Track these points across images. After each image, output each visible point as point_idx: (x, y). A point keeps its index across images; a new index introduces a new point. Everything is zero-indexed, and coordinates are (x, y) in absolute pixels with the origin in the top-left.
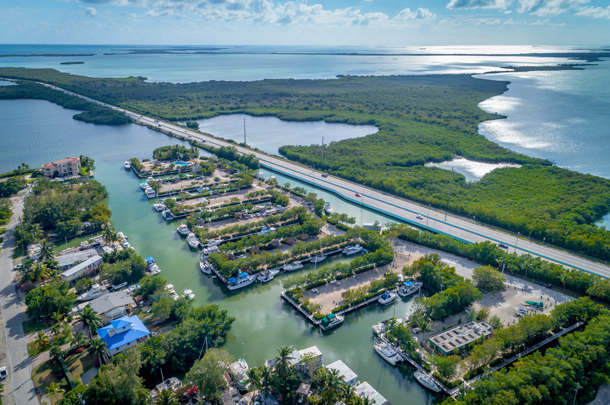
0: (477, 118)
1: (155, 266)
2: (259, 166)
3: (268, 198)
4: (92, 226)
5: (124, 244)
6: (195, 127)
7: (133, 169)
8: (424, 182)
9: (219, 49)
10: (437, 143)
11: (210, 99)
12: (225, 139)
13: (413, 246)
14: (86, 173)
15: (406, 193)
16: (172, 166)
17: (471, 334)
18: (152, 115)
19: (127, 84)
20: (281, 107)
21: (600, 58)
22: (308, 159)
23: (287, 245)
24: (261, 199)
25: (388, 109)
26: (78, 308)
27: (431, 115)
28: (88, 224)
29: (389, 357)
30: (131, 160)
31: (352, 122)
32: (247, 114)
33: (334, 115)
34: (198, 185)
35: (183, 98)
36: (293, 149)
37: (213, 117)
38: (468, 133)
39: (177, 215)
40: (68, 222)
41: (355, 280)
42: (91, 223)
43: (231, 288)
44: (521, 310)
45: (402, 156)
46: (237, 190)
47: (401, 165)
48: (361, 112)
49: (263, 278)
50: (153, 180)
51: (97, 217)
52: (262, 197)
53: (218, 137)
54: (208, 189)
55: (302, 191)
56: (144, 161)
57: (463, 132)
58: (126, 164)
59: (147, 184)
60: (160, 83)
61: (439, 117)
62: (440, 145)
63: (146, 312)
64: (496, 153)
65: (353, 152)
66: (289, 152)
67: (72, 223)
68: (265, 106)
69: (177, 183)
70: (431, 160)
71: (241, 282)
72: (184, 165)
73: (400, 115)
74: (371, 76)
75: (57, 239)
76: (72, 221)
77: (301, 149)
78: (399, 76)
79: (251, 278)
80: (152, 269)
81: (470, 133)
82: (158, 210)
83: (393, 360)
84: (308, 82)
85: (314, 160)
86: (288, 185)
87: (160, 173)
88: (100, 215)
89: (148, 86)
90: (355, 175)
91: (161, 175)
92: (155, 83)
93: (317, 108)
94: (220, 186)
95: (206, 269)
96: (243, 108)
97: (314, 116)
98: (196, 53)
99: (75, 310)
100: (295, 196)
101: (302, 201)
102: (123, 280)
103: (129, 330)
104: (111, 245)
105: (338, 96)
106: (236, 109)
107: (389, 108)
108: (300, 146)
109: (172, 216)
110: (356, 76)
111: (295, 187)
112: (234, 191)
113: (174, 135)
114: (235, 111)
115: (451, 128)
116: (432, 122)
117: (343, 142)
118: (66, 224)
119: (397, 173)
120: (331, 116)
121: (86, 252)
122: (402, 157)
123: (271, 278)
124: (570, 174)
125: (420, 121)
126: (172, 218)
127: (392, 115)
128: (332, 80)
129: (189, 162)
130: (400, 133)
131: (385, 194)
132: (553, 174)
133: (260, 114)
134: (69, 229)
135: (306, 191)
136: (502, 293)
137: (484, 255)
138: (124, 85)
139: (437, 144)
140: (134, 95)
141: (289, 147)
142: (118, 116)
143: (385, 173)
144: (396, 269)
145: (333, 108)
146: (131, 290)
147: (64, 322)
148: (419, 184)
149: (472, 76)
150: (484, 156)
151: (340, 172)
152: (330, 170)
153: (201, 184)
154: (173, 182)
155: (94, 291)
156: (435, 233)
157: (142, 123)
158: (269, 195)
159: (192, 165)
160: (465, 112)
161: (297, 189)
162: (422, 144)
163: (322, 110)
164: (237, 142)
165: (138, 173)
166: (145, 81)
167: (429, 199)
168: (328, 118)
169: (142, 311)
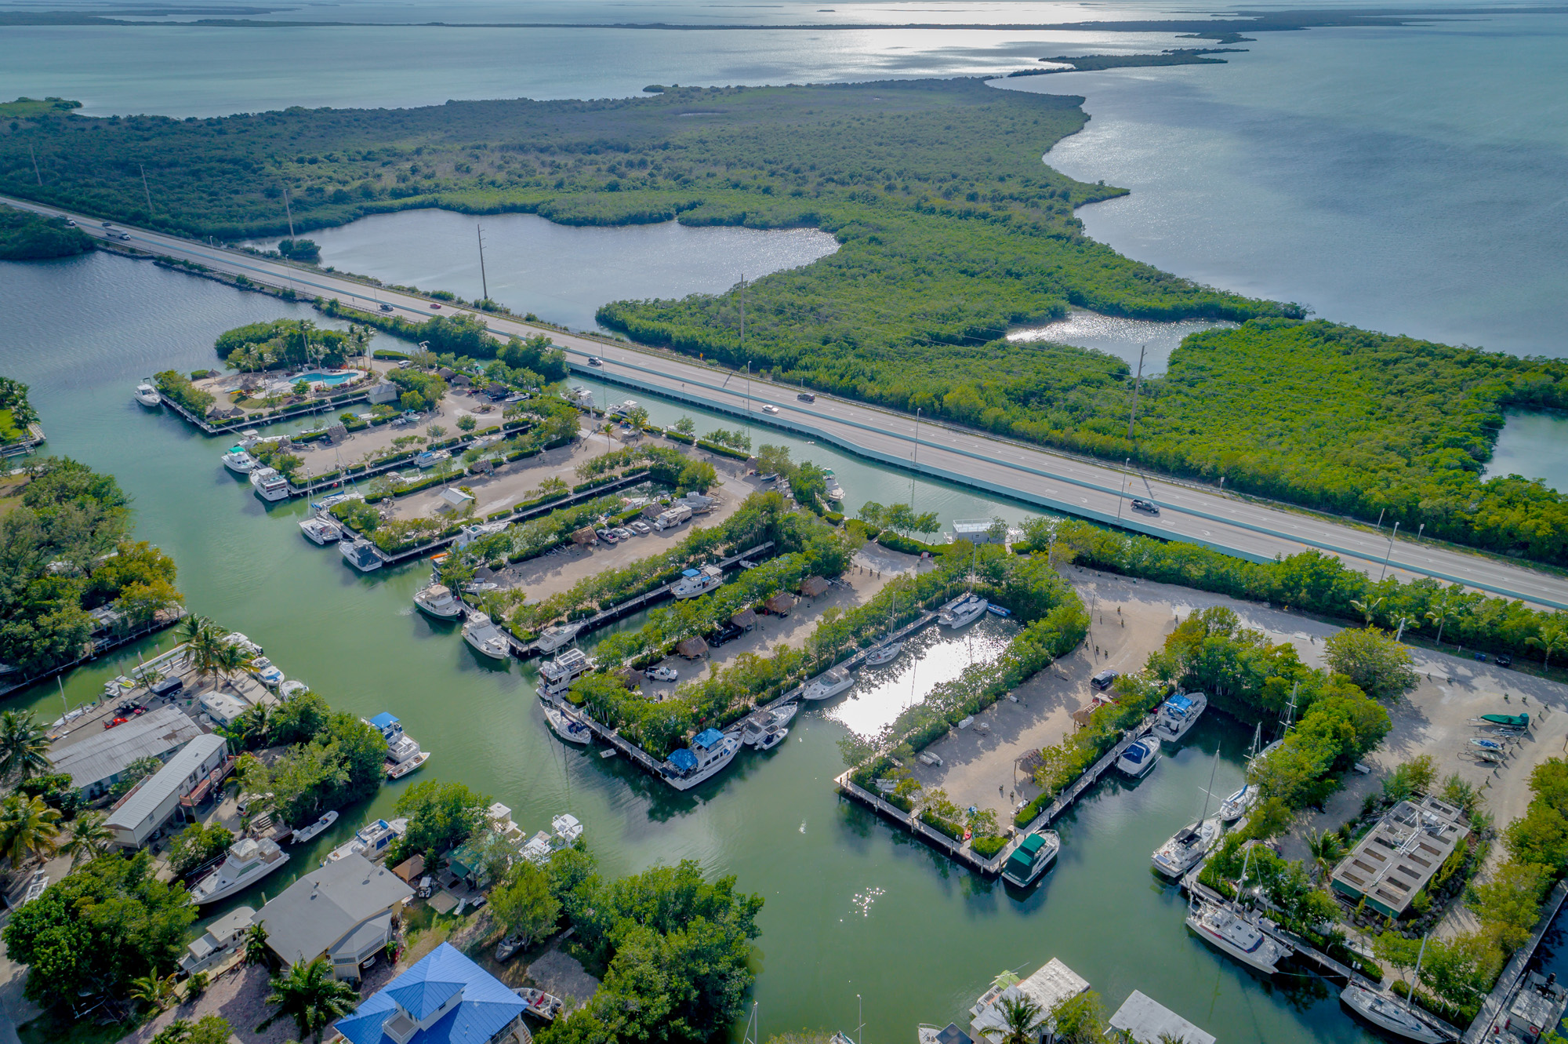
0: (1065, 196)
1: (406, 740)
2: (565, 370)
3: (642, 470)
4: (124, 621)
5: (265, 673)
6: (307, 256)
7: (169, 407)
8: (1045, 389)
9: (266, 11)
10: (1009, 273)
11: (315, 166)
12: (422, 289)
13: (1115, 583)
14: (17, 434)
15: (1015, 425)
16: (301, 390)
17: (1424, 841)
18: (155, 222)
19: (23, 125)
20: (538, 184)
21: (1244, 35)
22: (700, 341)
23: (772, 618)
24: (624, 475)
25: (832, 180)
26: (212, 939)
27: (950, 193)
28: (105, 616)
29: (1249, 951)
30: (156, 378)
31: (758, 221)
32: (448, 208)
33: (700, 203)
34: (415, 446)
35: (231, 166)
36: (642, 312)
37: (349, 221)
38: (1068, 239)
39: (394, 552)
40: (43, 620)
41: (1018, 708)
42: (117, 611)
43: (680, 784)
44: (1487, 744)
45: (943, 315)
46: (539, 452)
47: (950, 340)
48: (767, 191)
49: (758, 736)
50: (260, 439)
51: (137, 591)
52: (627, 469)
53: (396, 284)
54: (445, 454)
55: (737, 441)
56: (195, 378)
57: (1053, 237)
58: (145, 392)
59: (246, 457)
60: (130, 119)
61: (972, 197)
62: (1018, 276)
63: (450, 915)
64: (1166, 291)
65: (812, 309)
66: (633, 321)
67: (60, 621)
68: (493, 183)
69: (338, 442)
70: (1019, 321)
71: (708, 763)
72: (337, 382)
73: (875, 198)
74: (739, 88)
75: (13, 682)
76: (56, 615)
77: (666, 311)
78: (809, 86)
79: (730, 742)
80: (401, 754)
81: (1073, 241)
82: (320, 542)
83: (1265, 960)
84: (576, 108)
85: (716, 341)
86: (686, 426)
87: (271, 415)
88: (147, 583)
89: (96, 128)
90: (854, 381)
91: (274, 421)
92: (115, 118)
93: (643, 184)
94: (480, 442)
95: (574, 728)
96: (430, 191)
97: (648, 210)
98: (200, 23)
99: (200, 947)
100: (717, 457)
101: (743, 472)
102: (320, 806)
103: (456, 1010)
104: (221, 683)
105: (681, 147)
106: (410, 195)
107: (835, 177)
108: (657, 301)
109: (377, 559)
110: (698, 89)
111: (714, 430)
112: (531, 454)
113: (257, 287)
114: (410, 200)
115: (1020, 227)
116: (966, 215)
117: (767, 281)
118: (37, 627)
119: (957, 366)
120: (692, 206)
121: (150, 721)
122: (944, 318)
123: (782, 735)
124: (1369, 342)
125: (932, 211)
126: (379, 565)
127: (852, 197)
128: (637, 102)
129: (344, 371)
130: (903, 250)
131: (957, 431)
132: (1326, 341)
133: (487, 207)
134: (54, 644)
135: (748, 440)
136: (1409, 697)
137: (1316, 591)
138: (14, 127)
139: (1011, 275)
140: (65, 158)
141: (624, 305)
142: (46, 230)
143: (925, 367)
144: (1110, 660)
145: (686, 182)
146: (369, 842)
147: (178, 1000)
148: (1033, 394)
149: (987, 83)
150: (1142, 302)
151: (809, 374)
152: (777, 369)
153: (421, 441)
154: (326, 440)
155: (240, 866)
156: (1164, 541)
157: (133, 251)
158: (647, 463)
159: (361, 381)
160: (1026, 182)
161: (719, 436)
162: (972, 275)
163: (658, 188)
164: (464, 299)
165: (194, 419)
166: (76, 111)
167: (1082, 437)
168: (687, 214)
169: (433, 910)
